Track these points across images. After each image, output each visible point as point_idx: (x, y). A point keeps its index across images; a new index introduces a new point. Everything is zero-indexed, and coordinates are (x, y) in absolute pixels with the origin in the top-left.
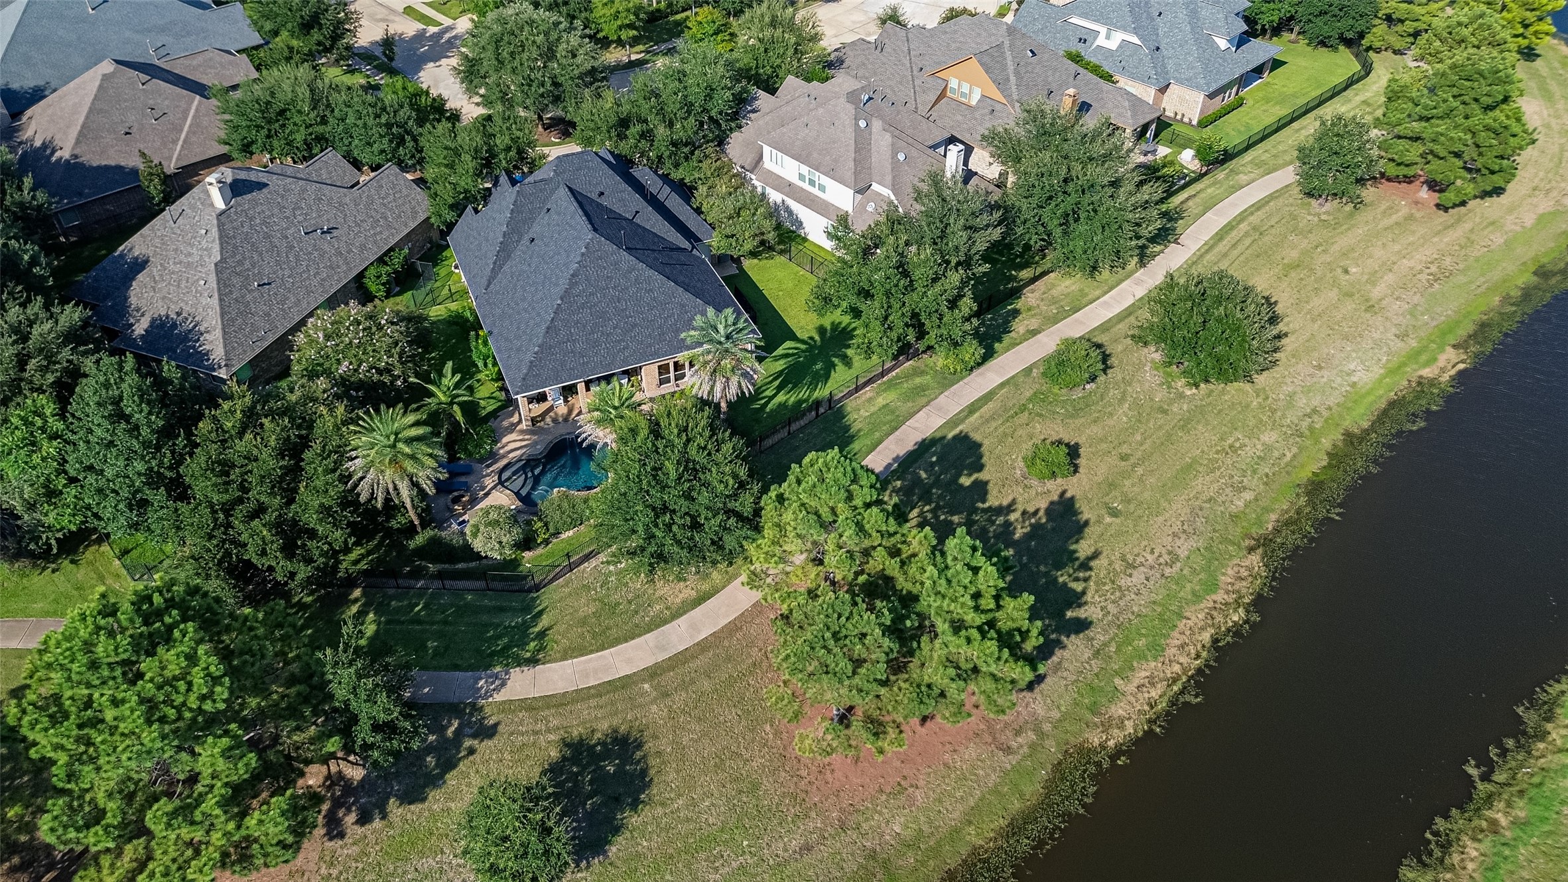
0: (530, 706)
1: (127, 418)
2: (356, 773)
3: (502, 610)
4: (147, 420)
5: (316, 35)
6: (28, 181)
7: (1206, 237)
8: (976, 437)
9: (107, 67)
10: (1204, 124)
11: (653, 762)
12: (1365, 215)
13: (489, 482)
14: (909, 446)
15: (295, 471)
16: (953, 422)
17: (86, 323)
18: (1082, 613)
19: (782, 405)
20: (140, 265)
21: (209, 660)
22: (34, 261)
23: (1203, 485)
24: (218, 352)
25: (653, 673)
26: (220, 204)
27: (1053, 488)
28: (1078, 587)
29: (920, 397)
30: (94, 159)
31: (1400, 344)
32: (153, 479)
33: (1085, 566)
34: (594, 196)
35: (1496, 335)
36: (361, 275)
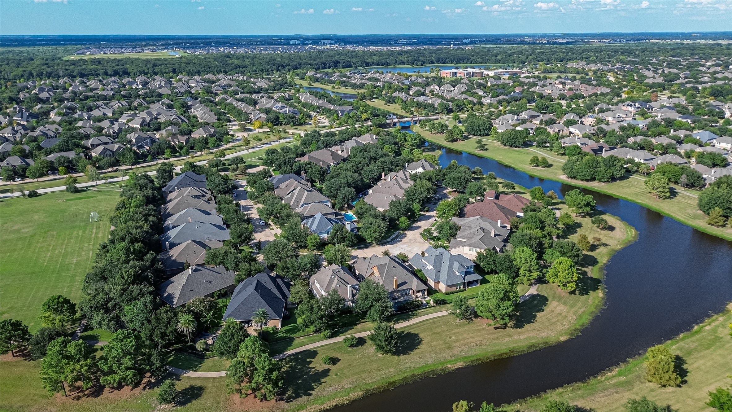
0: (189, 378)
1: (146, 306)
2: (153, 381)
3: (196, 361)
4: (150, 307)
5: (240, 239)
6: (160, 263)
7: (417, 321)
8: (318, 352)
9: (190, 241)
10: (447, 294)
11: (204, 393)
12: (471, 325)
13: (210, 338)
14: (301, 350)
15: (169, 323)
16: (315, 348)
17: (153, 291)
18: (311, 392)
19: (281, 337)
20: (172, 282)
21: (133, 343)
22: (151, 278)
23: (365, 375)
24: (175, 302)
25: (214, 378)
26: (190, 273)
27: (327, 367)
28: (315, 387)
29: (314, 341)
30: (179, 260)
31: (450, 358)
32: (146, 319)
33: (321, 384)
34: (263, 283)
35: (480, 362)
36: (213, 293)
